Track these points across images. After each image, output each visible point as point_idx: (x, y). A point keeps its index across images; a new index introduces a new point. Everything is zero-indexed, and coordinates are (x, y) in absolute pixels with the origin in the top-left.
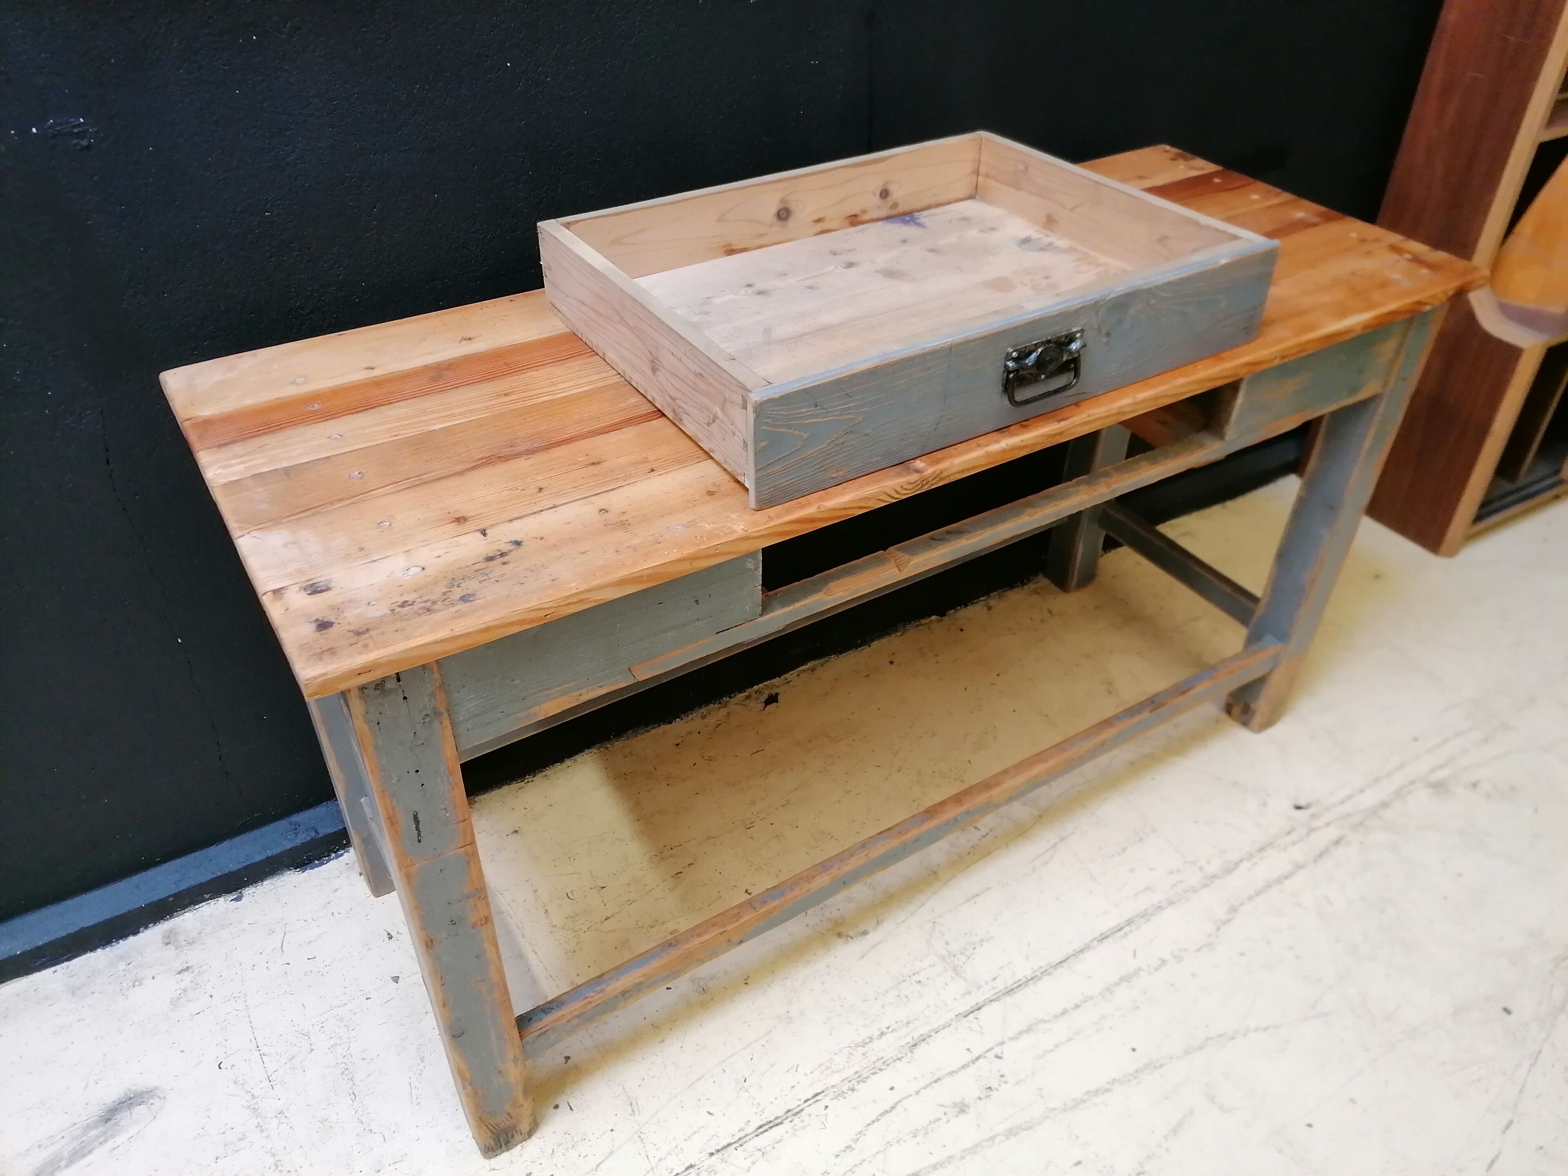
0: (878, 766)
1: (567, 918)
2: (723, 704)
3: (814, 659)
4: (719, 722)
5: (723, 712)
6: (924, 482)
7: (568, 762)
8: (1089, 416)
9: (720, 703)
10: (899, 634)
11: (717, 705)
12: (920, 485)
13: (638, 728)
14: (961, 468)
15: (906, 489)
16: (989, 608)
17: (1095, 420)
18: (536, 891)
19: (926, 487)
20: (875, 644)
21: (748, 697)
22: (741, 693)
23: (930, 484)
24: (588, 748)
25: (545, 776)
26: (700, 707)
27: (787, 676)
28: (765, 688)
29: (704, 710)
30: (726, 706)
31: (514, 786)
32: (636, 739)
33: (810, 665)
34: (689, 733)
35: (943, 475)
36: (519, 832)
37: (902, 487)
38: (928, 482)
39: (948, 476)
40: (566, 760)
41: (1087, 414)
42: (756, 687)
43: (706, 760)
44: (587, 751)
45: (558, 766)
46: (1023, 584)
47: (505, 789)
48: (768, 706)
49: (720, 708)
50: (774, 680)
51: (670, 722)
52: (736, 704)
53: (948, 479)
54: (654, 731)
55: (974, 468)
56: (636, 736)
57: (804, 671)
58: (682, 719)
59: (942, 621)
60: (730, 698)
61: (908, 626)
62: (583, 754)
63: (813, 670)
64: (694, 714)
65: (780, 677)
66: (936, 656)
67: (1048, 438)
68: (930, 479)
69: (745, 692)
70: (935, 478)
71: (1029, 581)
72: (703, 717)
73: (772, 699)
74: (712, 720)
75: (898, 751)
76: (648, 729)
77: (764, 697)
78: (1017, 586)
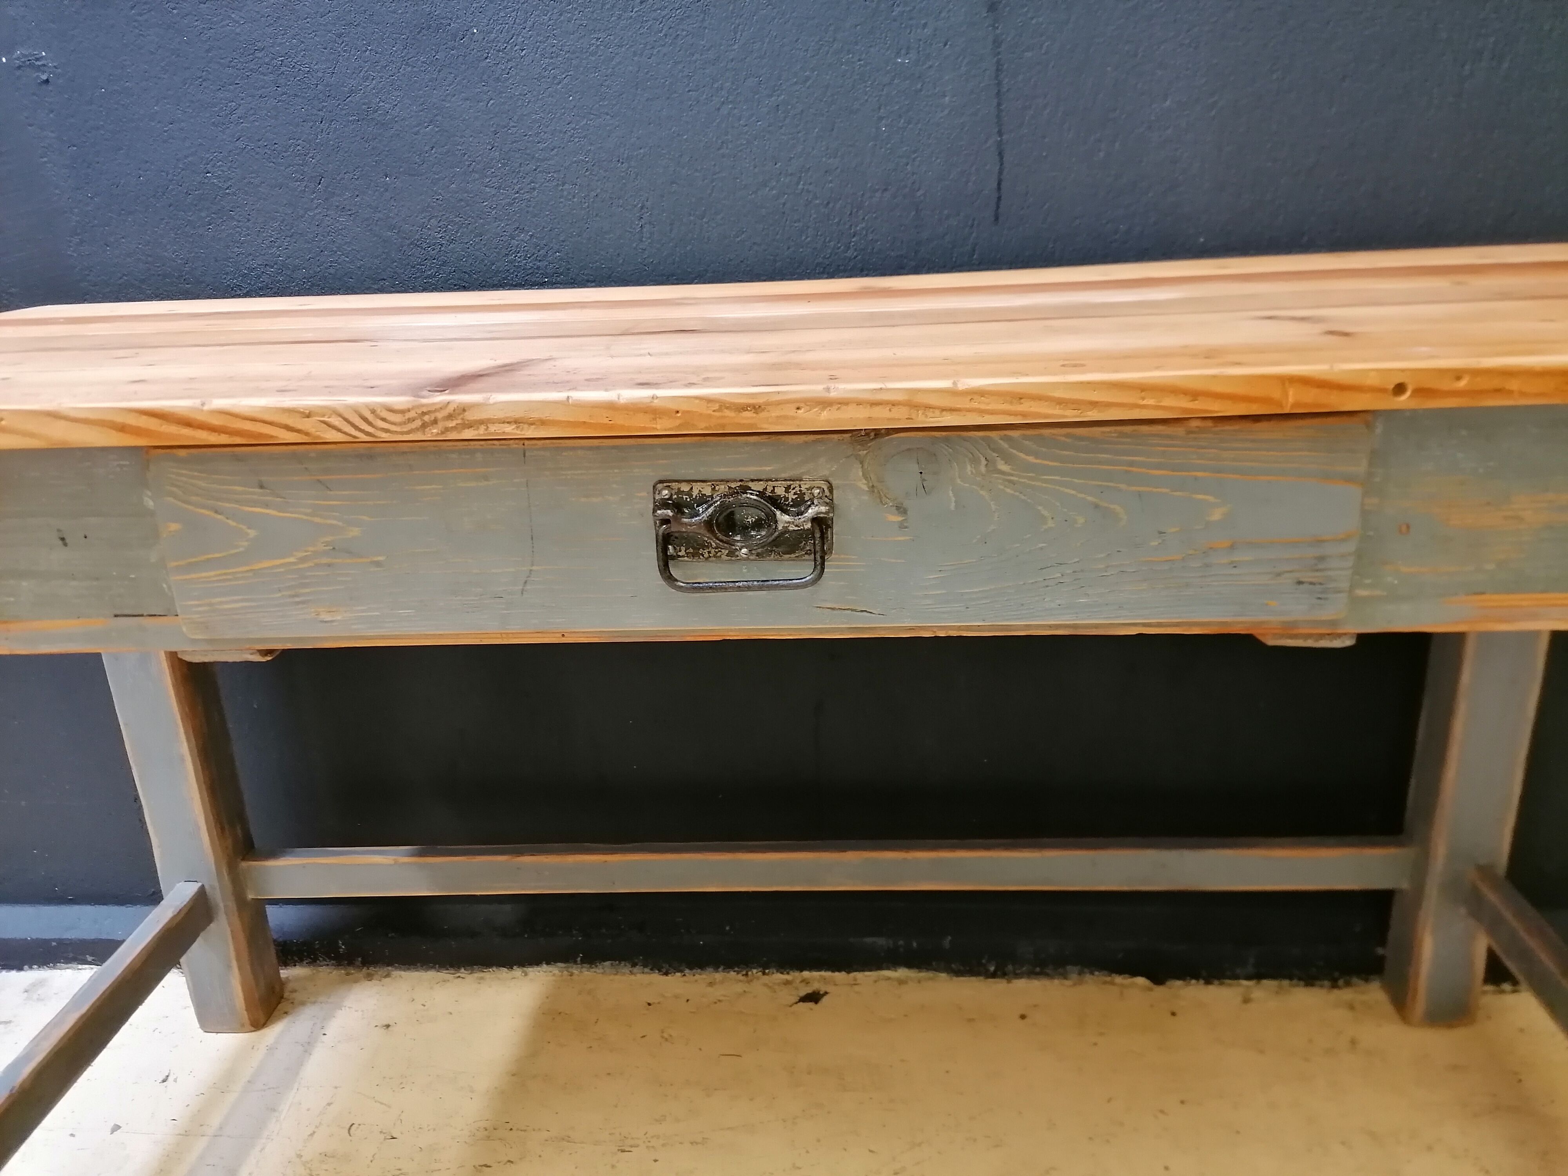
0: (871, 1151)
1: (321, 1154)
2: (750, 977)
3: (909, 965)
4: (721, 998)
5: (739, 988)
6: (426, 418)
7: (517, 972)
8: (828, 390)
9: (747, 975)
10: (1067, 982)
11: (740, 977)
12: (418, 423)
13: (620, 963)
14: (518, 414)
15: (384, 420)
16: (1246, 1000)
17: (843, 403)
18: (329, 1104)
19: (435, 431)
20: (1021, 984)
21: (787, 983)
22: (782, 973)
23: (441, 425)
24: (548, 963)
25: (482, 978)
26: (716, 969)
27: (859, 975)
28: (816, 979)
29: (718, 976)
30: (749, 982)
31: (443, 975)
32: (612, 977)
33: (902, 973)
34: (677, 997)
35: (470, 416)
36: (390, 1028)
37: (373, 412)
38: (435, 422)
39: (482, 422)
40: (515, 967)
41: (825, 386)
42: (806, 974)
43: (662, 1037)
44: (545, 966)
45: (504, 972)
46: (1334, 986)
47: (431, 975)
48: (801, 1003)
49: (741, 981)
50: (837, 974)
51: (666, 974)
52: (765, 985)
53: (483, 427)
54: (639, 976)
55: (543, 423)
56: (616, 974)
57: (889, 979)
58: (684, 975)
59: (1151, 990)
60: (764, 974)
61: (1088, 977)
62: (539, 969)
63: (901, 982)
64: (704, 976)
65: (849, 972)
66: (1101, 1034)
67: (720, 410)
68: (439, 415)
69: (788, 973)
70: (450, 417)
71: (1348, 984)
72: (711, 984)
73: (814, 998)
74: (718, 992)
75: (920, 1145)
76: (635, 970)
77: (804, 991)
78: (1322, 986)
